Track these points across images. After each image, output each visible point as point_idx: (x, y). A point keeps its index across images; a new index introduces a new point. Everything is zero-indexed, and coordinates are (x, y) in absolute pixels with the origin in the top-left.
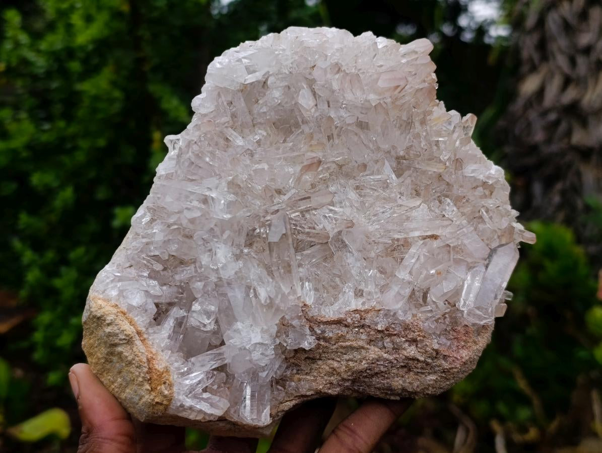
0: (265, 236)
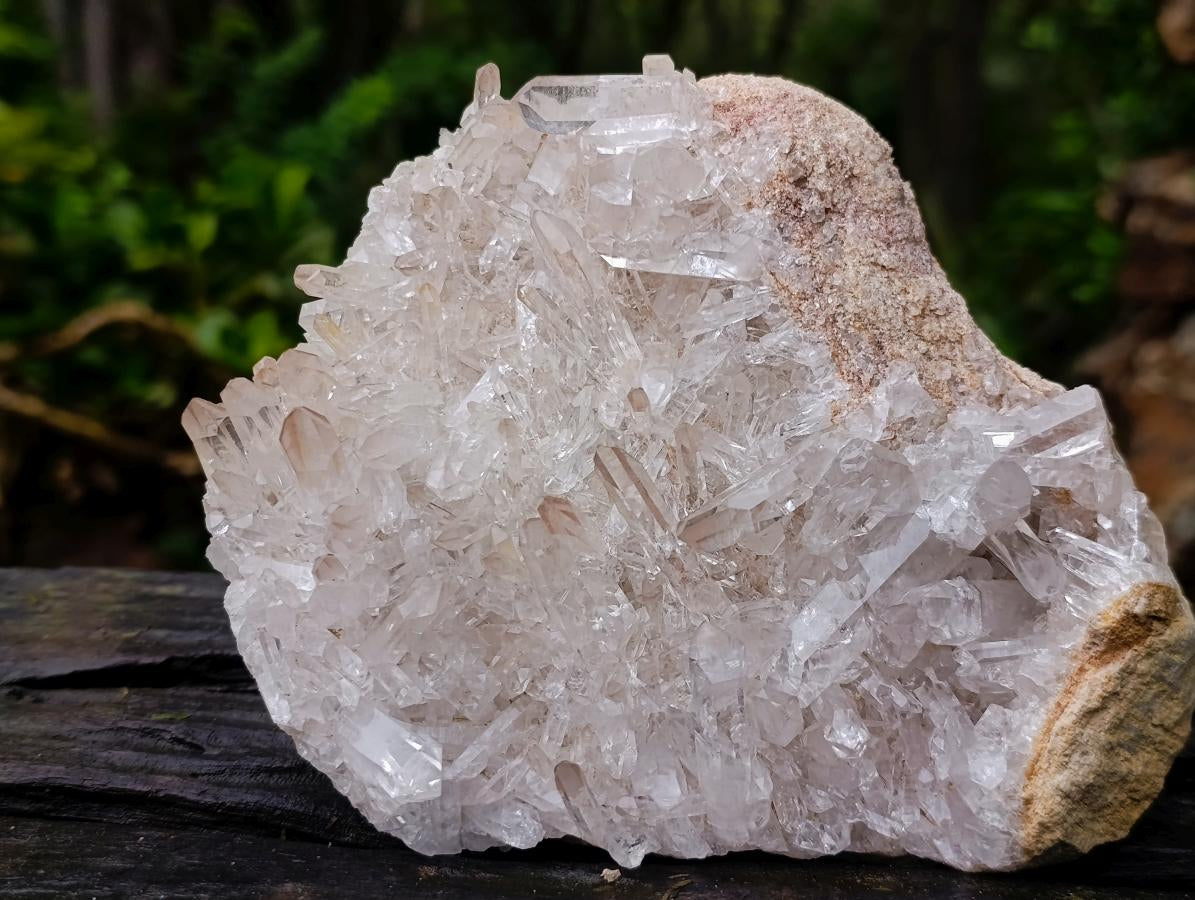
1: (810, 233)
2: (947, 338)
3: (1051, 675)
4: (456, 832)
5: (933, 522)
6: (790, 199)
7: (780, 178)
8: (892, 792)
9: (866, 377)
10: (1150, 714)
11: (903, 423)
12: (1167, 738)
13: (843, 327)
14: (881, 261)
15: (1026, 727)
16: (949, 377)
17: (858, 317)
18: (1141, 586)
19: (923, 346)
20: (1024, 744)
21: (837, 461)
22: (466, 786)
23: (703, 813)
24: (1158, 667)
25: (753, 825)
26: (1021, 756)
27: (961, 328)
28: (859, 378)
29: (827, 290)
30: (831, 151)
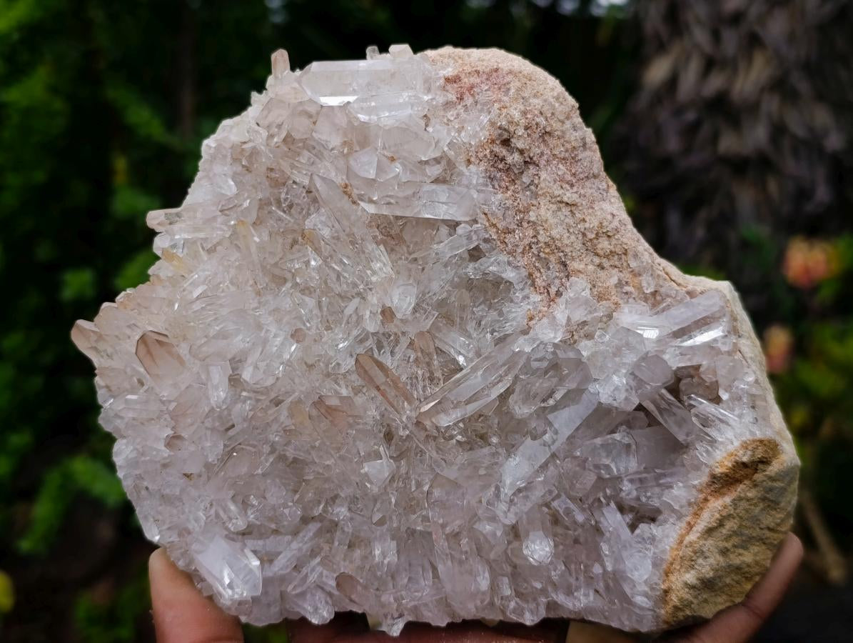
0: (461, 425)
1: (513, 180)
2: (615, 252)
3: (684, 502)
4: (278, 609)
5: (600, 395)
6: (498, 157)
7: (489, 141)
8: (575, 578)
9: (553, 290)
10: (758, 522)
11: (578, 325)
12: (772, 534)
13: (536, 253)
14: (565, 199)
15: (665, 539)
16: (616, 282)
17: (547, 244)
18: (748, 442)
19: (597, 260)
20: (664, 552)
21: (529, 359)
22: (283, 580)
23: (444, 595)
24: (763, 492)
25: (478, 603)
26: (662, 560)
27: (626, 244)
28: (548, 291)
29: (525, 225)
30: (529, 116)
